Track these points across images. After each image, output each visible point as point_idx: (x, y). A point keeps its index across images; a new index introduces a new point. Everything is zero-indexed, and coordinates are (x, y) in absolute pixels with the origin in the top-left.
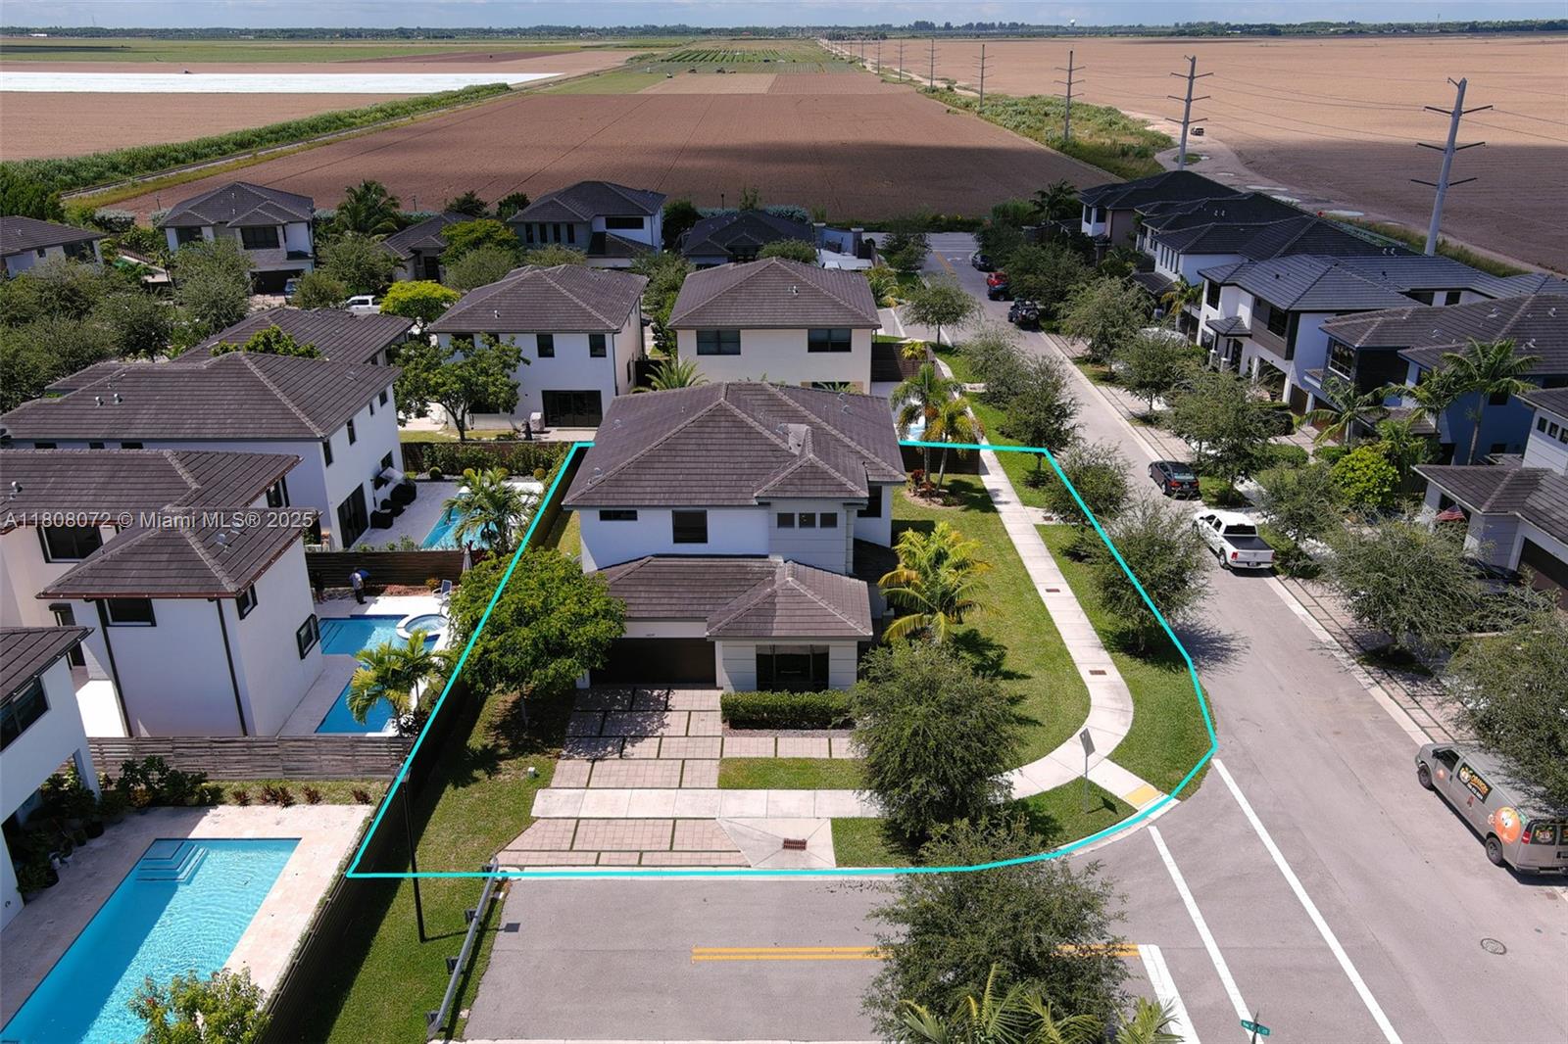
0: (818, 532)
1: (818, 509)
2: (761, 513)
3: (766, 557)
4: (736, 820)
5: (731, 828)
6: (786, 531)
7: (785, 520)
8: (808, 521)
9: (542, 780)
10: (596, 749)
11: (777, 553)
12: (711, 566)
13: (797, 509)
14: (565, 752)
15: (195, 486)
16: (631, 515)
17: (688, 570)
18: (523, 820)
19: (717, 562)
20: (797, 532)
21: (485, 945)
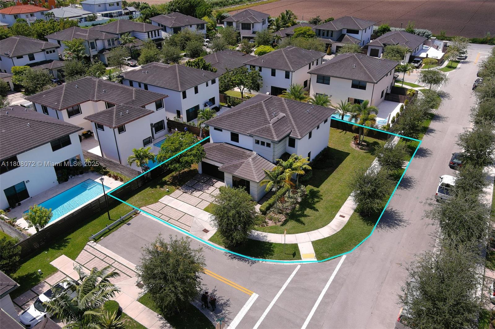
0: (265, 147)
1: (266, 141)
2: (251, 139)
3: (252, 151)
4: (198, 219)
5: (195, 221)
6: (257, 145)
7: (257, 142)
8: (263, 143)
9: (169, 193)
10: (187, 190)
11: (255, 151)
12: (237, 150)
13: (261, 140)
14: (180, 188)
15: (134, 99)
16: (221, 130)
17: (230, 149)
18: (156, 201)
19: (239, 149)
20: (260, 146)
21: (120, 226)
